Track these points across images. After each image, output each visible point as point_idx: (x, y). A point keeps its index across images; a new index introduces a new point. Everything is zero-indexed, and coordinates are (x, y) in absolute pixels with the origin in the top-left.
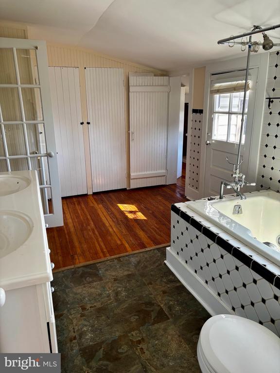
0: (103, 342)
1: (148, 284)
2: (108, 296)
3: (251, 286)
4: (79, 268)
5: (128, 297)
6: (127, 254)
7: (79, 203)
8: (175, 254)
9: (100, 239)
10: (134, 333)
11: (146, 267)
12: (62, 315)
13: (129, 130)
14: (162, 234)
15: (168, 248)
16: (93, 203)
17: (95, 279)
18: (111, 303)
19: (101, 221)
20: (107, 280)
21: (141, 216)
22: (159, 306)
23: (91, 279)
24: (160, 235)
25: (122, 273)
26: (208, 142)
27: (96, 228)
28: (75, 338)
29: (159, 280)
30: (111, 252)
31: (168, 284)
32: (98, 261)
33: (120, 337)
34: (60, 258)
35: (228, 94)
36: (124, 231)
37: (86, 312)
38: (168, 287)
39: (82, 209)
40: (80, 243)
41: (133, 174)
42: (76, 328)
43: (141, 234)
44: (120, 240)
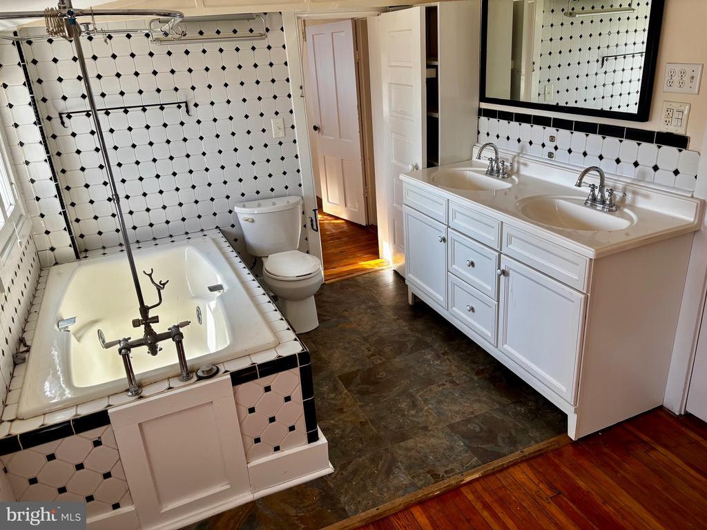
1: (366, 422)
2: (426, 401)
5: (397, 401)
10: (379, 361)
11: (373, 460)
18: (418, 391)
20: (440, 427)
22: (350, 391)
23: (470, 426)
25: (418, 443)
29: (348, 430)
31: (334, 425)
33: (394, 358)
38: (333, 419)
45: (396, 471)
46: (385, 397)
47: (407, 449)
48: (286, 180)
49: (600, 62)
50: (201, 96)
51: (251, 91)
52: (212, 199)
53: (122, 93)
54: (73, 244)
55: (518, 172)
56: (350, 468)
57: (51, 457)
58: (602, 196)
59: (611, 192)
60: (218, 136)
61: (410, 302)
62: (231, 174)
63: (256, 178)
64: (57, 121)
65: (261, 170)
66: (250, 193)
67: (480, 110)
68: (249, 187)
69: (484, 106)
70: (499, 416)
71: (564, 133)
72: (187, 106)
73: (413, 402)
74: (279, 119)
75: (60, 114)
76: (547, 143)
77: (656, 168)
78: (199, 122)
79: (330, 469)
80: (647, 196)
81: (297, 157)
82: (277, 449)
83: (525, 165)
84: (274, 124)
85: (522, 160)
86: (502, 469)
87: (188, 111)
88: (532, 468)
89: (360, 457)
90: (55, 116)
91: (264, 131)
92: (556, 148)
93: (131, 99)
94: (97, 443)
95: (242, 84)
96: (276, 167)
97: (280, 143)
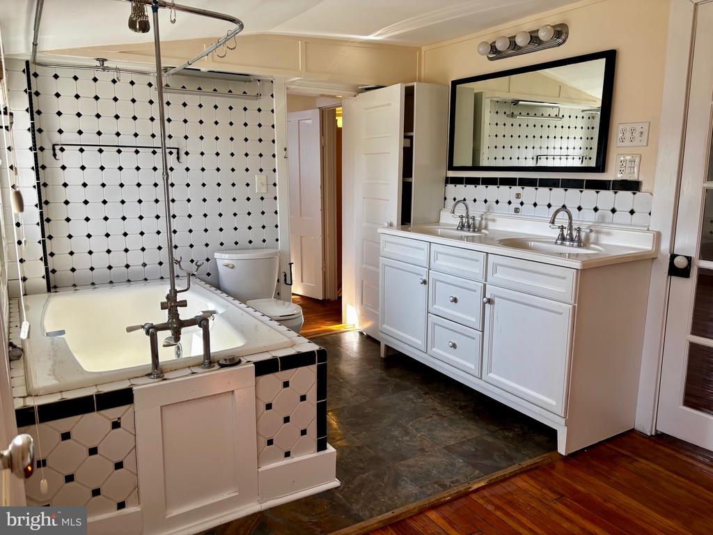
1: (363, 446)
2: (417, 429)
10: (363, 400)
11: (378, 476)
18: (407, 422)
25: (418, 461)
45: (403, 483)
46: (376, 428)
47: (409, 466)
48: (264, 234)
49: (535, 160)
50: (193, 146)
51: (239, 147)
52: (191, 246)
53: (118, 134)
54: (47, 277)
55: (486, 228)
56: (356, 482)
57: (66, 436)
58: (571, 234)
59: (579, 230)
60: (204, 185)
61: (382, 355)
62: (213, 222)
63: (236, 229)
64: (48, 152)
65: (242, 221)
66: (229, 242)
67: (447, 178)
68: (228, 237)
69: (452, 174)
70: (490, 439)
71: (529, 190)
72: (178, 153)
73: (405, 431)
74: (263, 176)
75: (54, 145)
76: (514, 200)
77: (613, 211)
78: (187, 169)
79: (336, 483)
80: (608, 234)
81: (276, 212)
82: (287, 454)
83: (494, 220)
84: (258, 180)
85: (489, 217)
86: (504, 479)
87: (178, 158)
88: (532, 478)
89: (364, 473)
90: (48, 147)
91: (248, 185)
92: (522, 204)
93: (126, 139)
94: (116, 425)
95: (232, 139)
96: (256, 220)
97: (262, 199)
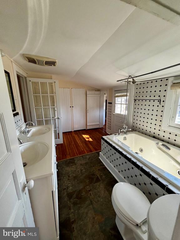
0: (76, 191)
2: (78, 171)
3: (131, 170)
4: (68, 160)
5: (85, 171)
6: (86, 154)
7: (69, 135)
8: (103, 155)
9: (76, 148)
10: (87, 187)
12: (61, 179)
13: (87, 109)
14: (98, 147)
15: (100, 153)
16: (74, 135)
17: (73, 164)
18: (79, 174)
19: (76, 141)
20: (78, 165)
21: (91, 140)
22: (97, 175)
23: (72, 164)
24: (97, 147)
26: (114, 114)
27: (75, 144)
28: (65, 189)
29: (97, 165)
30: (80, 153)
32: (75, 157)
33: (82, 189)
34: (61, 156)
35: (121, 98)
36: (84, 145)
37: (70, 178)
38: (100, 168)
39: (70, 137)
40: (69, 150)
41: (88, 124)
42: (66, 185)
43: (91, 146)
44: (83, 149)
